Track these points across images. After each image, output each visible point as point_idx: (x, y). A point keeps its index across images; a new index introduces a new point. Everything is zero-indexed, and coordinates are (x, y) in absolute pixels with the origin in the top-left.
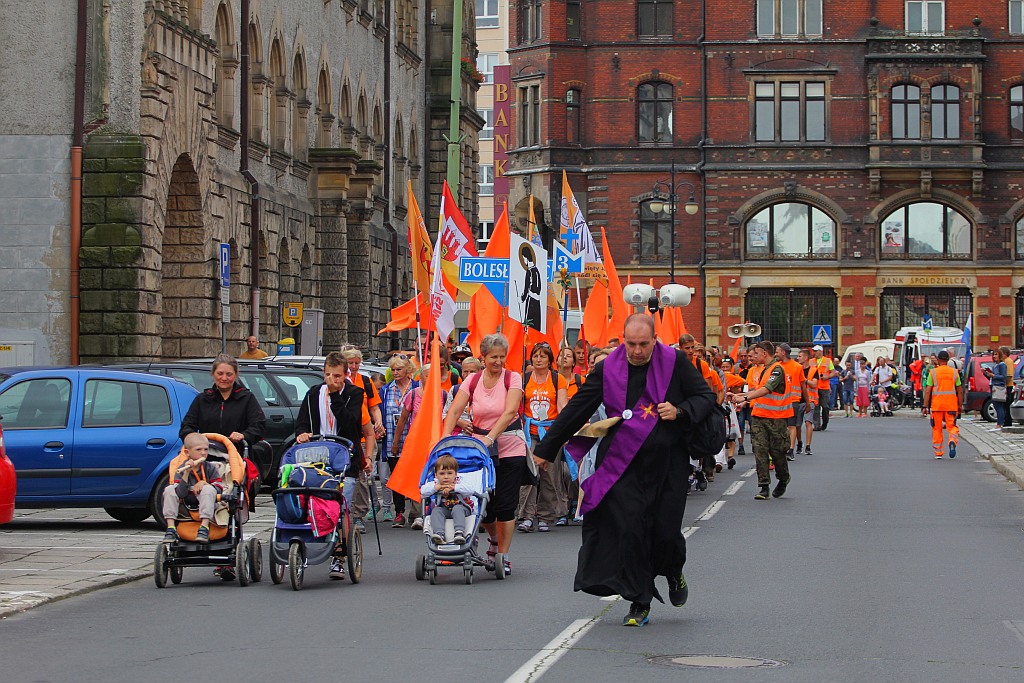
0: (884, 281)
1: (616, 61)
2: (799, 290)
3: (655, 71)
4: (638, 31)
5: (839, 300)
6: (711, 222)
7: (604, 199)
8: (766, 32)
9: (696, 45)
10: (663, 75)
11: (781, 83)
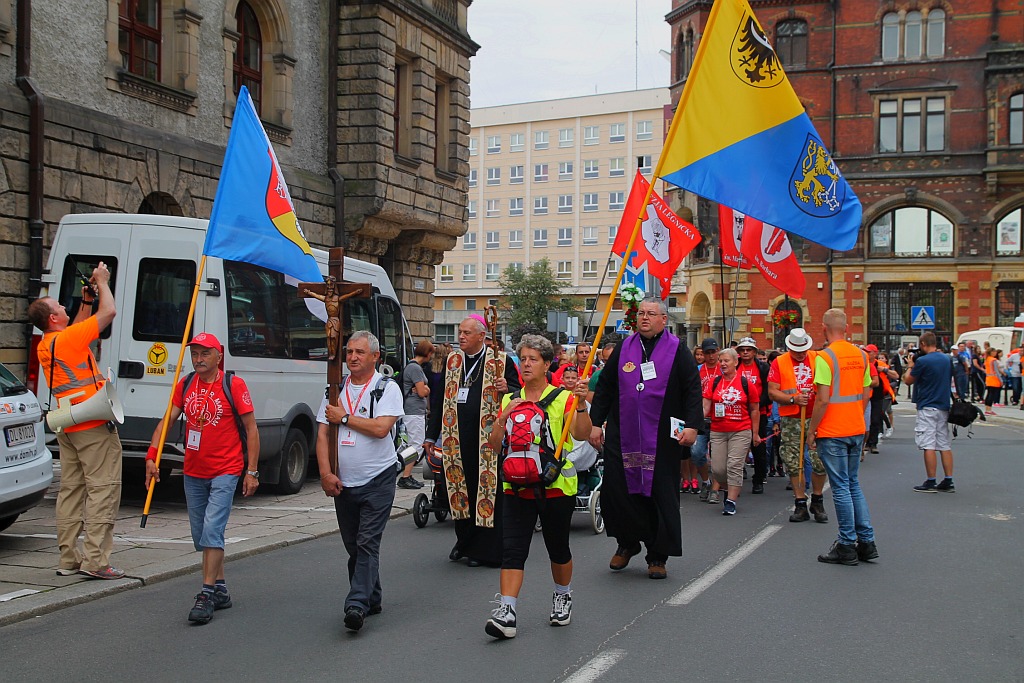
0: (999, 276)
2: (918, 285)
5: (956, 294)
8: (890, 54)
9: (826, 71)
11: (904, 100)
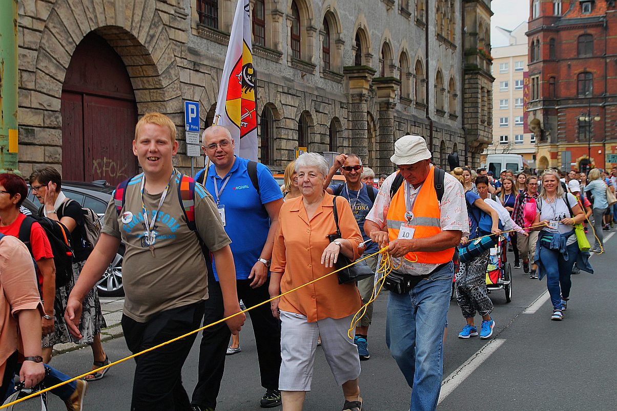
1: (569, 66)
3: (585, 68)
4: (578, 53)
6: (607, 125)
7: (564, 118)
9: (601, 57)
10: (588, 70)
